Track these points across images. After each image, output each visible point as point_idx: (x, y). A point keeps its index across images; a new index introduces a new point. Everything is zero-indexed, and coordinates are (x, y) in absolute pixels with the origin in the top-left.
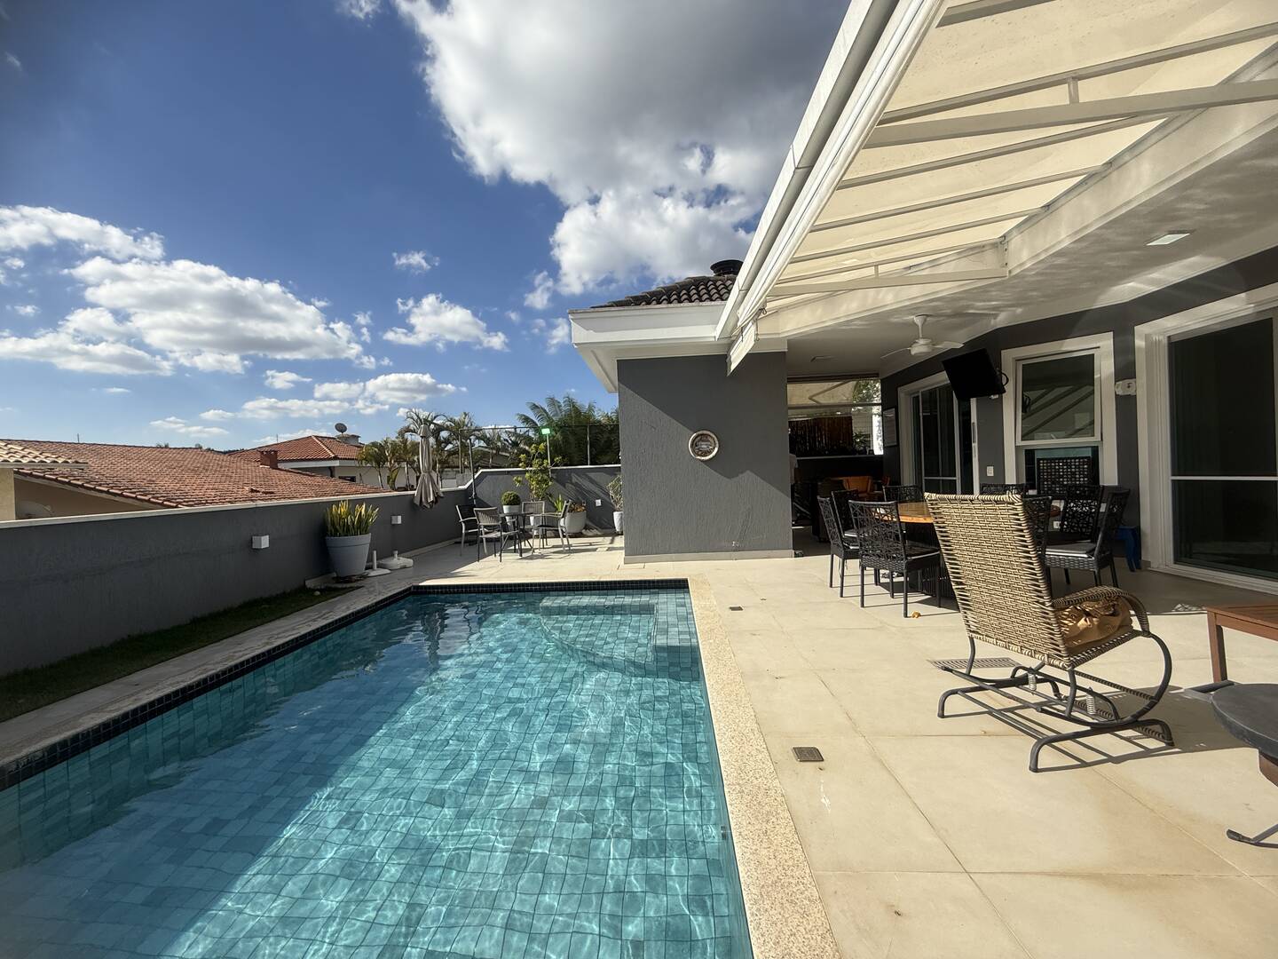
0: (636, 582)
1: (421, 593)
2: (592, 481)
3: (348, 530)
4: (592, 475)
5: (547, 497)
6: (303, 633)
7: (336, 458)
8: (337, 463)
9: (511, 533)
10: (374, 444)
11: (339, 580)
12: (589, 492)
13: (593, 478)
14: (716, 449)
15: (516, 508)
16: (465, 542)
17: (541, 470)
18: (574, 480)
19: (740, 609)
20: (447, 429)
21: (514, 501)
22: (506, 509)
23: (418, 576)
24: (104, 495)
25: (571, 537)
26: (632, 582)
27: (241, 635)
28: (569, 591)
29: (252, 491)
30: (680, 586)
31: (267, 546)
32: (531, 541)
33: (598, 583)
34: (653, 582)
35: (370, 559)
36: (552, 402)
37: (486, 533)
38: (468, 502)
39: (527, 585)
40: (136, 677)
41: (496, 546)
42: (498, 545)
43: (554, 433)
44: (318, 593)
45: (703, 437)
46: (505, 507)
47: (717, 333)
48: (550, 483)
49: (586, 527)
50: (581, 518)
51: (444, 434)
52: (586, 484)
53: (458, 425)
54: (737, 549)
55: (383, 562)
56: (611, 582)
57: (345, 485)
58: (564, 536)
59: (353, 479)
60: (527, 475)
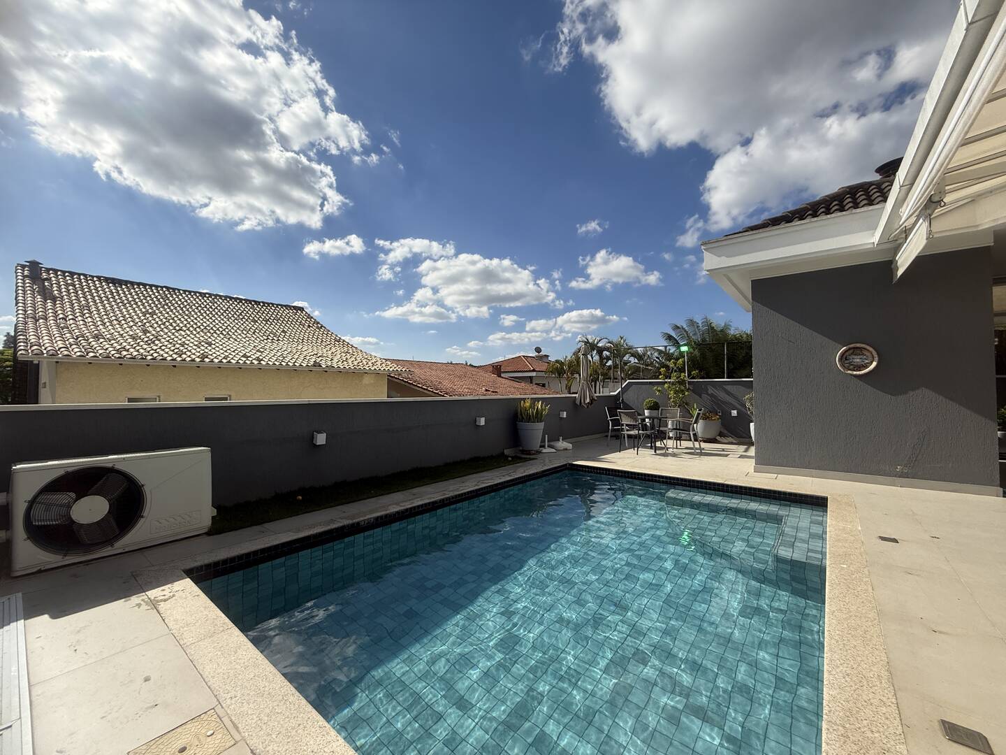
0: (765, 491)
1: (574, 469)
2: (728, 393)
3: (530, 419)
4: (728, 388)
5: (685, 406)
6: (496, 482)
7: (534, 371)
8: (534, 374)
9: (648, 432)
10: (557, 361)
11: (523, 452)
12: (725, 403)
13: (729, 390)
14: (874, 364)
15: (655, 413)
16: (611, 436)
17: (679, 382)
18: (710, 391)
19: (895, 541)
20: (607, 349)
21: (655, 407)
22: (647, 413)
23: (574, 457)
24: (420, 389)
25: (705, 442)
26: (760, 490)
27: (465, 477)
28: (694, 487)
29: (486, 390)
30: (818, 503)
31: (484, 424)
32: (665, 441)
33: (723, 485)
34: (785, 493)
35: (543, 441)
36: (692, 323)
37: (627, 430)
38: (615, 404)
39: (656, 476)
40: (415, 490)
41: (635, 442)
42: (636, 441)
43: (691, 350)
44: (510, 459)
45: (856, 351)
46: (646, 411)
47: (876, 238)
48: (686, 393)
49: (721, 435)
50: (716, 426)
51: (606, 353)
52: (721, 395)
53: (617, 345)
54: (902, 475)
55: (552, 443)
56: (736, 487)
57: (538, 389)
58: (696, 440)
59: (544, 385)
60: (666, 385)
